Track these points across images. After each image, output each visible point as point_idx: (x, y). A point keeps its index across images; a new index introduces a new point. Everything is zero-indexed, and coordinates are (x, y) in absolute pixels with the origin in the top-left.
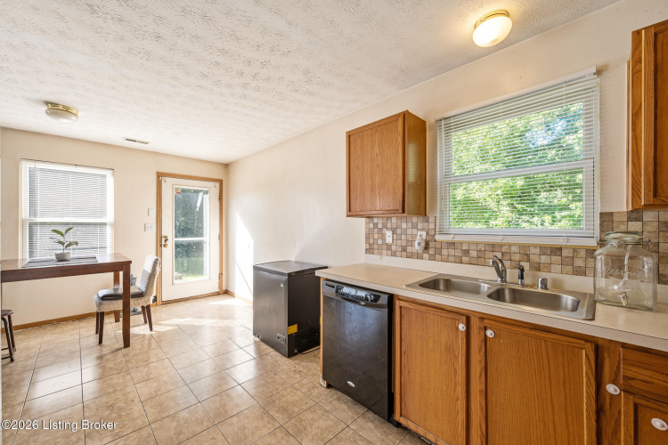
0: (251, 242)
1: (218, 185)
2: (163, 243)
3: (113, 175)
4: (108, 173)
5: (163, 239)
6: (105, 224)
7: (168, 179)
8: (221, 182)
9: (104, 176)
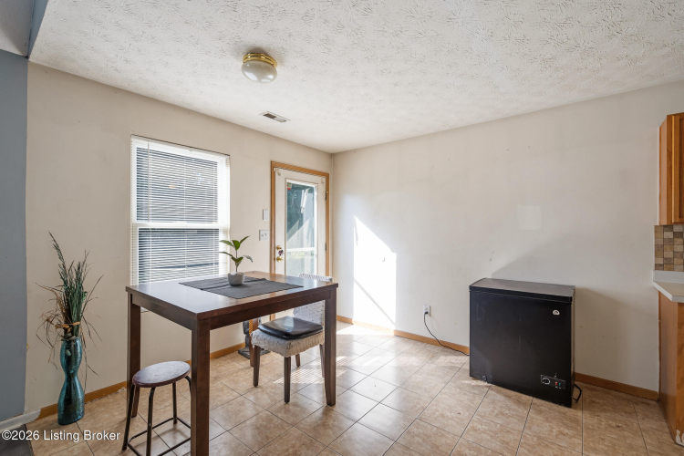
0: (392, 257)
1: (324, 179)
2: (277, 255)
3: (230, 163)
4: (221, 161)
5: (277, 251)
6: (217, 230)
7: (281, 171)
8: (327, 176)
9: (215, 164)
